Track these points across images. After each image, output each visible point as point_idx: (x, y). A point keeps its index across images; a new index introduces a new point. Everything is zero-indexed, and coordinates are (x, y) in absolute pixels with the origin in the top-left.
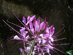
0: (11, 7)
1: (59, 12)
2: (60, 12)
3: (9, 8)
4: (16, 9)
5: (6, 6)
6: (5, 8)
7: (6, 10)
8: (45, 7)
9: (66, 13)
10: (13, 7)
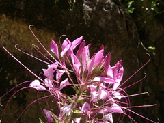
0: (19, 31)
1: (120, 53)
2: (122, 53)
3: (13, 33)
4: (29, 37)
5: (6, 28)
6: (4, 32)
7: (5, 37)
8: (93, 39)
9: (134, 56)
10: (22, 31)
